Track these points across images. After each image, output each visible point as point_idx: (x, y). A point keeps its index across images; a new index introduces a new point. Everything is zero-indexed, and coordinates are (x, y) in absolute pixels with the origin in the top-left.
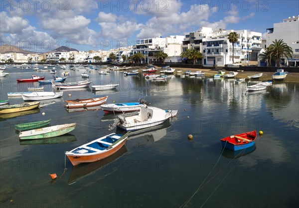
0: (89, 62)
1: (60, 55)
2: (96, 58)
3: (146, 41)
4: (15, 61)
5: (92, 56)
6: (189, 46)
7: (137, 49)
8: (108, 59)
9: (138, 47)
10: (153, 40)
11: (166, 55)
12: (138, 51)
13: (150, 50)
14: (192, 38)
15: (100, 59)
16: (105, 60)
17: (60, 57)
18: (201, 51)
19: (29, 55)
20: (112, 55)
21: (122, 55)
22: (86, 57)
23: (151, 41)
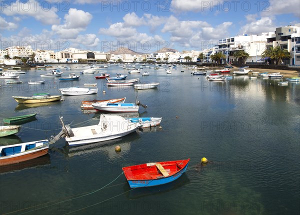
0: (180, 62)
1: (157, 56)
2: (187, 58)
3: (229, 40)
4: (124, 61)
5: (183, 56)
6: (274, 44)
7: (219, 49)
8: (198, 59)
9: (220, 46)
10: (236, 39)
11: (247, 54)
12: (219, 51)
13: (231, 50)
14: (279, 34)
15: (190, 59)
16: (195, 60)
17: (157, 57)
18: (289, 50)
19: (135, 56)
20: (201, 55)
21: (211, 55)
22: (178, 57)
23: (233, 40)
